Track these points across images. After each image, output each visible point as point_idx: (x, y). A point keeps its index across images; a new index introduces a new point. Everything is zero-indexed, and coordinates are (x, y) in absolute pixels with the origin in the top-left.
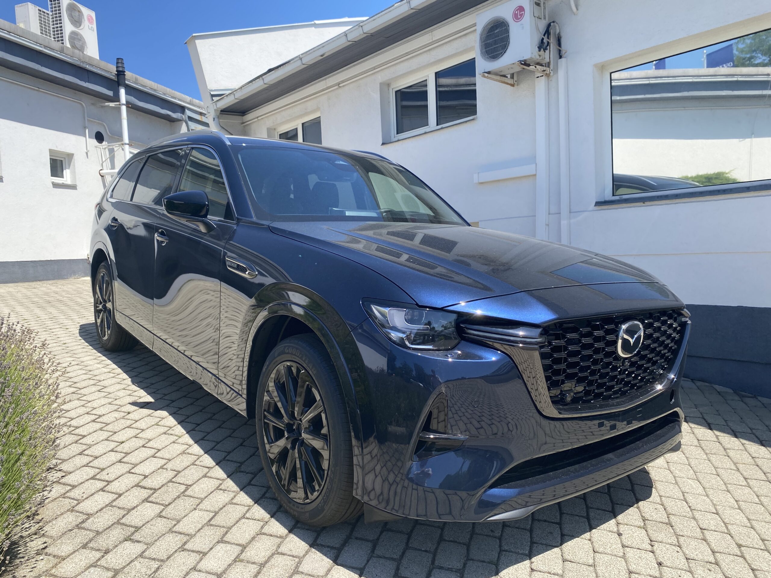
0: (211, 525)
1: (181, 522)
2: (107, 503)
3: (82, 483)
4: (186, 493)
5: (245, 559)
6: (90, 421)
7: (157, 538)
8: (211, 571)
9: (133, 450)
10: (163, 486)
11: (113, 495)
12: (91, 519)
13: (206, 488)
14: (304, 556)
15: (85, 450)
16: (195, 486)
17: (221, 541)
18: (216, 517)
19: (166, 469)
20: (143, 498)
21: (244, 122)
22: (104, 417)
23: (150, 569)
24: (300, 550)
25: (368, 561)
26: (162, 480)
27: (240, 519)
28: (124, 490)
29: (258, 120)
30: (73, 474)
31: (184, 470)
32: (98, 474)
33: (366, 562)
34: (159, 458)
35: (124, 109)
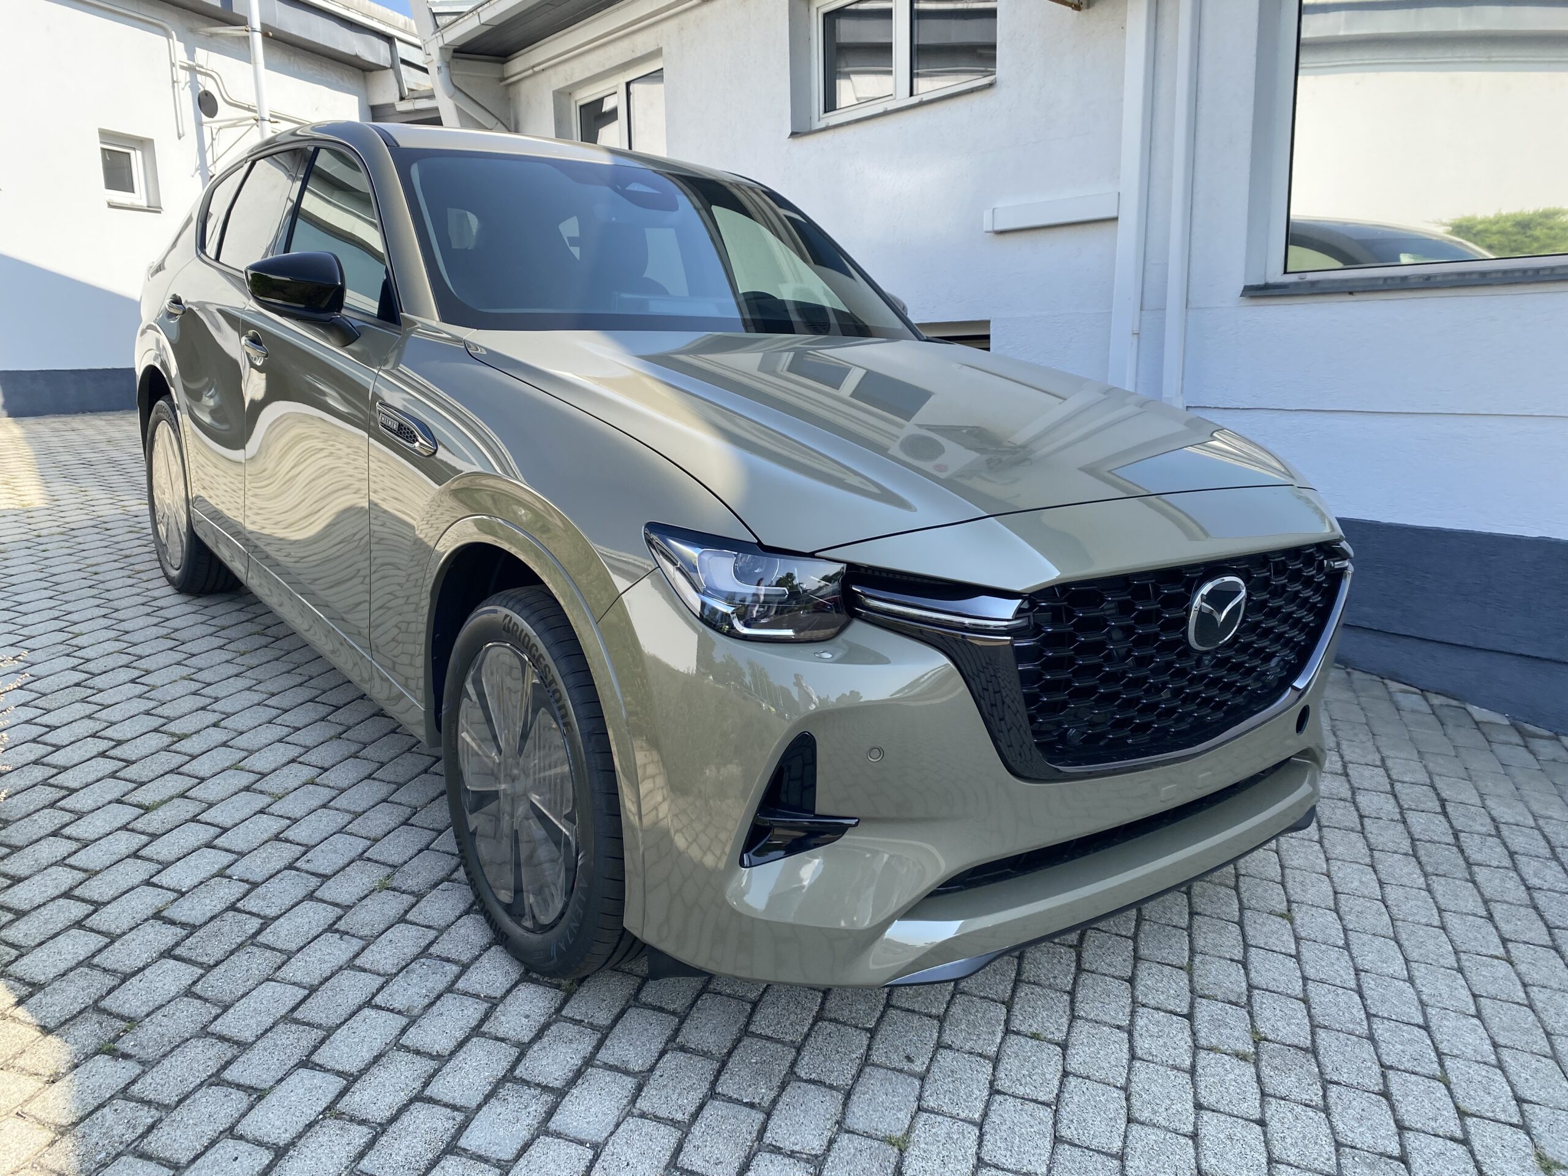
0: (297, 1022)
1: (231, 1011)
2: (81, 958)
3: (39, 906)
4: (260, 939)
5: (346, 1110)
6: (95, 753)
7: (168, 1049)
8: (266, 1139)
9: (170, 827)
10: (212, 918)
11: (100, 938)
12: (38, 996)
13: (306, 927)
14: (479, 1107)
15: (67, 825)
16: (282, 920)
17: (306, 1063)
18: (310, 1000)
19: (230, 877)
20: (163, 948)
21: (506, 75)
22: (125, 746)
23: (134, 1127)
24: (471, 1093)
25: (618, 1125)
26: (213, 903)
27: (360, 1008)
28: (125, 927)
29: (535, 74)
30: (26, 882)
31: (267, 879)
32: (81, 883)
33: (611, 1128)
34: (220, 849)
35: (257, 39)
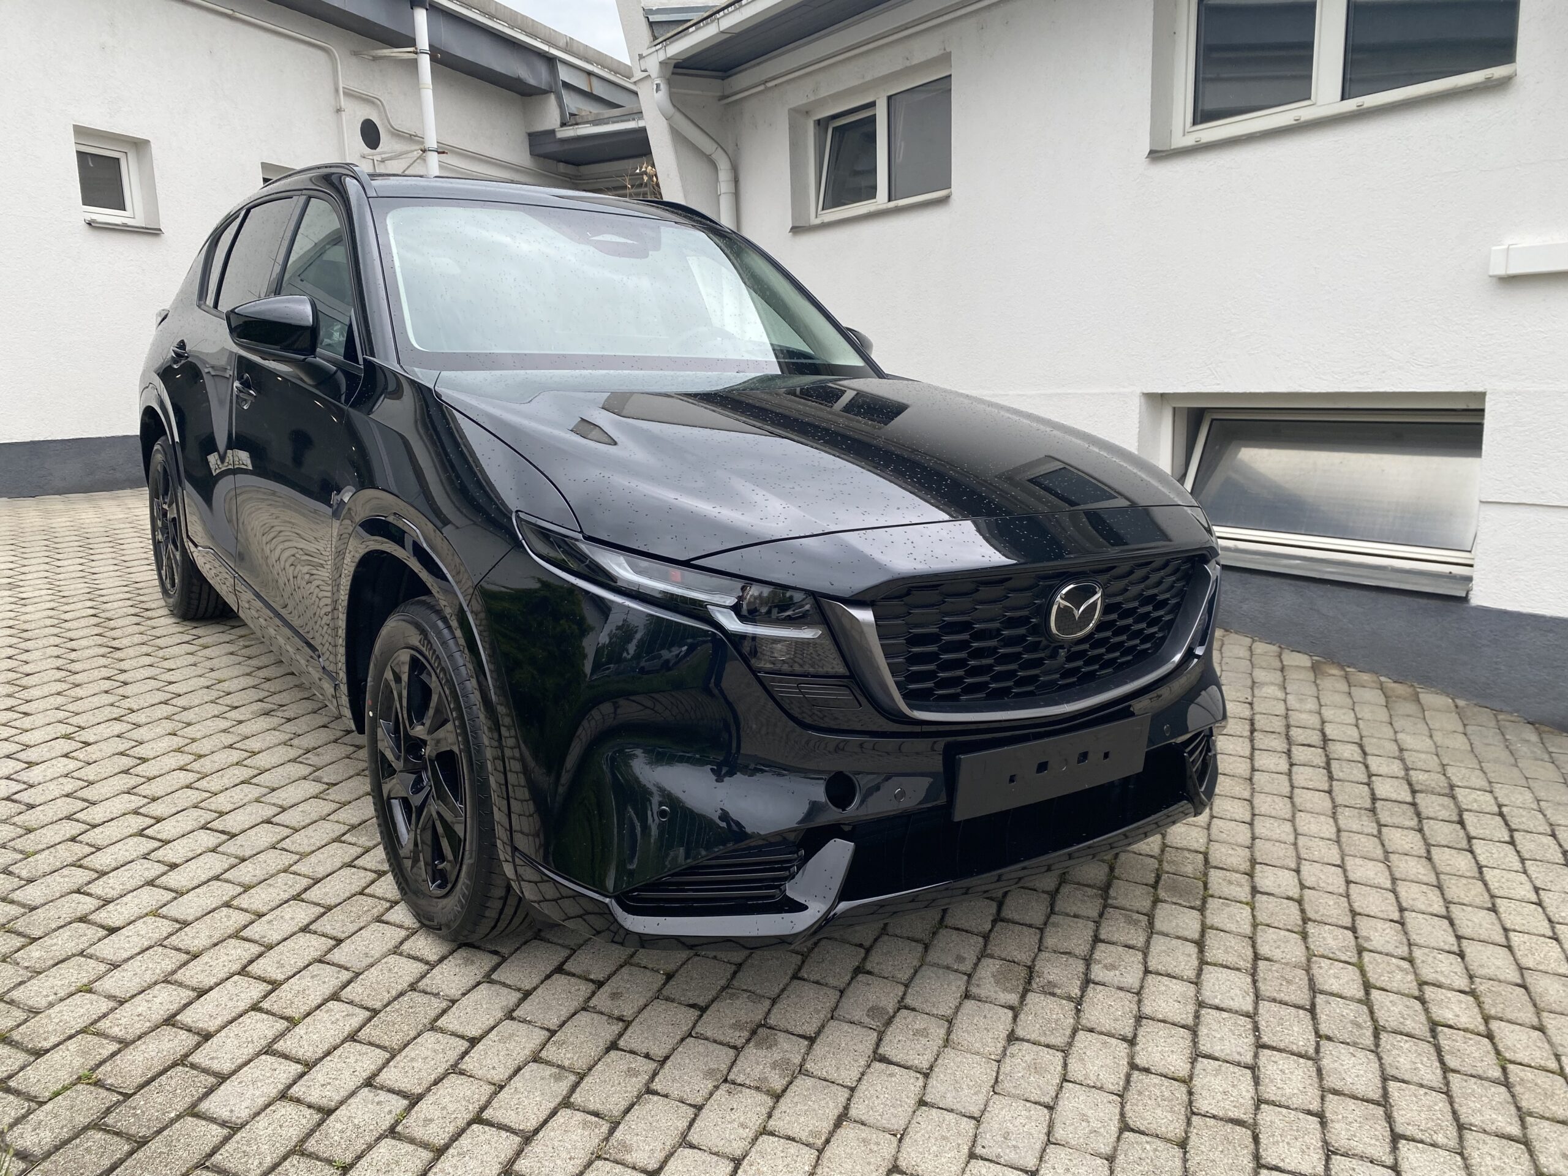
21: (726, 93)
29: (767, 89)
35: (425, 62)
